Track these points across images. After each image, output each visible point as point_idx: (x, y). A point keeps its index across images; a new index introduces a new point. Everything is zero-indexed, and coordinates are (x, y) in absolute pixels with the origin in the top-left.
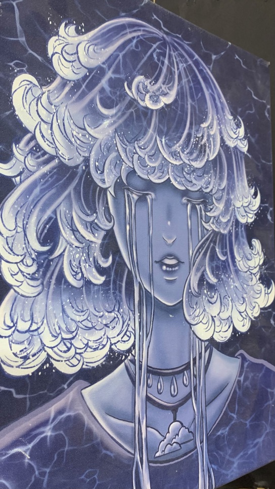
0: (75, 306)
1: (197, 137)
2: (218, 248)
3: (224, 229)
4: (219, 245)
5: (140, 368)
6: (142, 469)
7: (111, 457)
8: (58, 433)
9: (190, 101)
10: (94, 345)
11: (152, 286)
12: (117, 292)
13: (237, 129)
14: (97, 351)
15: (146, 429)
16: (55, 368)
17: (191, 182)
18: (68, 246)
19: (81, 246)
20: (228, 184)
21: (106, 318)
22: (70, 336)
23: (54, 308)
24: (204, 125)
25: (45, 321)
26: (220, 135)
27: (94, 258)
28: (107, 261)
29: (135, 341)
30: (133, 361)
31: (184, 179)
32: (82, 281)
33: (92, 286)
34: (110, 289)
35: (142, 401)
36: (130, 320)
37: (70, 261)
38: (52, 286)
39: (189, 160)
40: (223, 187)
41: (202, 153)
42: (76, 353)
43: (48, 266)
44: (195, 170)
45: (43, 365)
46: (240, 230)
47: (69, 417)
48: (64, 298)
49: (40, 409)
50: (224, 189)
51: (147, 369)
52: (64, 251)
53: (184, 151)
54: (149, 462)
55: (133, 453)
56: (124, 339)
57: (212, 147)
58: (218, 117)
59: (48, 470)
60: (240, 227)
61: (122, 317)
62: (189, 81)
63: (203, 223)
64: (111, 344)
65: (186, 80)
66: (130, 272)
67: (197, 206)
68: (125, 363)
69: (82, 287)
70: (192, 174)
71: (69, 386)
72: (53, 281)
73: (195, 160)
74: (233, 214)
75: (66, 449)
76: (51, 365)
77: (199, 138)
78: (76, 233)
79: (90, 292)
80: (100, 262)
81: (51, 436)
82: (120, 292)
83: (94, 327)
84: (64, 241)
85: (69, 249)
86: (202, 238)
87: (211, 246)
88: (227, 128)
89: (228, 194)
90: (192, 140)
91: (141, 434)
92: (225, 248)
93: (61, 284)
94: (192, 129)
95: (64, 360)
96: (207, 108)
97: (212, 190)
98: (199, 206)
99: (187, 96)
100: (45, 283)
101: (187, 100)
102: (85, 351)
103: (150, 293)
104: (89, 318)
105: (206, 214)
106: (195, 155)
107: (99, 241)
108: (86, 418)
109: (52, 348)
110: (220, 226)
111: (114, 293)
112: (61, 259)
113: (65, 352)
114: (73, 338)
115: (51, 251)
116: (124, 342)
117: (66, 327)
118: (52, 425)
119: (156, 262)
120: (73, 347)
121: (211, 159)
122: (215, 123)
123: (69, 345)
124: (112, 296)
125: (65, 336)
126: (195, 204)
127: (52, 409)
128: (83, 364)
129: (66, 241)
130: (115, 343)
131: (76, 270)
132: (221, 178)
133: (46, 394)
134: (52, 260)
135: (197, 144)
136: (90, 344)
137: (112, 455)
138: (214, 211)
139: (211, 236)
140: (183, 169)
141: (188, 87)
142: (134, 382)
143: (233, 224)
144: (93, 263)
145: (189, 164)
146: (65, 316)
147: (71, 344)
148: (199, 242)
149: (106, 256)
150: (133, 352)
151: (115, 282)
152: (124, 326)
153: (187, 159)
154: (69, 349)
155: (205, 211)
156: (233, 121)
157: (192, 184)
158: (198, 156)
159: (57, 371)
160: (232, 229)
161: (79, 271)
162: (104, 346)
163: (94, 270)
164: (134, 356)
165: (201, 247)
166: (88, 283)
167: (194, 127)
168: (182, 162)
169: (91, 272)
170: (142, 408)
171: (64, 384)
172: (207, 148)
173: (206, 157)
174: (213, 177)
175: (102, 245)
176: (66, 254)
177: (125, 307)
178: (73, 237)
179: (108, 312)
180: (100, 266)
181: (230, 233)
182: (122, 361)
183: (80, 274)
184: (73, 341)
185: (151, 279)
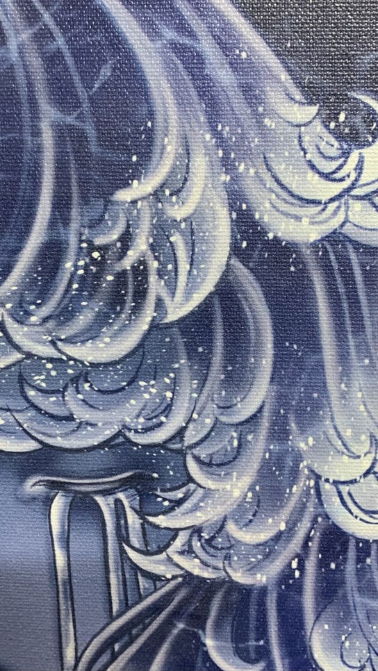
1: (92, 248)
2: (217, 635)
3: (253, 569)
4: (218, 625)
9: (49, 114)
13: (346, 154)
17: (70, 418)
20: (282, 399)
24: (139, 189)
26: (232, 207)
31: (31, 413)
39: (53, 343)
40: (246, 409)
41: (122, 303)
44: (84, 373)
46: (350, 567)
50: (254, 419)
53: (28, 314)
57: (184, 267)
58: (217, 135)
60: (352, 554)
62: (43, 36)
63: (132, 554)
67: (99, 499)
70: (70, 391)
73: (91, 333)
74: (311, 509)
77: (103, 249)
86: (126, 606)
87: (175, 631)
88: (280, 168)
89: (279, 432)
90: (69, 265)
92: (252, 635)
94: (66, 222)
96: (151, 115)
97: (181, 433)
98: (111, 499)
101: (35, 115)
105: (145, 525)
106: (83, 319)
110: (227, 557)
121: (177, 310)
122: (200, 164)
126: (87, 494)
132: (237, 379)
135: (98, 276)
138: (196, 508)
139: (175, 602)
140: (22, 381)
141: (35, 62)
143: (305, 546)
145: (56, 354)
148: (112, 619)
153: (43, 343)
155: (141, 513)
156: (318, 127)
157: (73, 425)
158: (102, 320)
160: (301, 567)
165: (126, 634)
167: (75, 212)
168: (19, 356)
172: (153, 278)
173: (148, 314)
174: (188, 387)
181: (289, 584)
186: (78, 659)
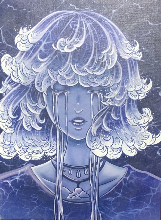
0: (28, 137)
1: (99, 59)
2: (113, 113)
3: (118, 104)
4: (113, 112)
5: (59, 163)
6: (59, 201)
7: (44, 193)
8: (21, 179)
9: (94, 42)
10: (37, 152)
11: (67, 132)
12: (48, 133)
13: (132, 48)
14: (38, 155)
15: (62, 187)
16: (20, 158)
17: (94, 82)
18: (25, 116)
19: (31, 116)
20: (123, 80)
21: (42, 143)
22: (26, 148)
23: (19, 138)
24: (105, 51)
25: (16, 142)
26: (117, 54)
27: (37, 120)
28: (43, 121)
29: (57, 153)
30: (56, 161)
31: (89, 82)
32: (31, 129)
33: (35, 130)
34: (44, 132)
35: (60, 176)
36: (54, 144)
37: (26, 121)
38: (18, 130)
39: (92, 72)
40: (118, 82)
41: (102, 67)
42: (28, 154)
43: (17, 123)
44: (96, 76)
45: (15, 156)
46: (132, 104)
47: (26, 175)
48: (23, 134)
49: (14, 170)
50: (119, 83)
51: (63, 164)
52: (23, 118)
53: (89, 68)
54: (62, 199)
55: (55, 194)
56: (51, 151)
57: (111, 62)
58: (116, 45)
59: (17, 190)
60: (132, 102)
61: (50, 143)
62: (94, 31)
63: (102, 102)
64: (45, 153)
65: (91, 31)
66: (54, 126)
67: (98, 94)
68: (51, 161)
69: (31, 131)
70: (94, 78)
71: (26, 165)
72: (19, 128)
73: (98, 71)
74: (126, 95)
75: (25, 185)
76: (18, 157)
77: (100, 59)
78: (28, 111)
79: (35, 133)
80: (39, 121)
81: (19, 180)
82: (49, 133)
83: (36, 146)
84: (23, 114)
85: (25, 117)
86: (101, 109)
87: (107, 113)
88: (124, 49)
89: (123, 85)
90: (95, 61)
91: (59, 188)
92: (118, 113)
93: (22, 130)
94: (95, 56)
95: (23, 156)
96: (107, 42)
97: (109, 85)
98: (99, 94)
99: (92, 39)
100: (15, 129)
101: (92, 42)
102: (32, 154)
103: (66, 134)
104: (34, 142)
105: (104, 98)
106: (97, 69)
107: (39, 114)
108: (33, 177)
109: (19, 151)
110: (115, 102)
111: (46, 134)
112: (22, 121)
113: (24, 153)
114: (27, 149)
115: (18, 118)
116: (51, 152)
117: (24, 145)
118: (19, 176)
119: (70, 121)
120: (27, 152)
121: (109, 68)
122: (113, 48)
123: (26, 151)
124: (45, 135)
125: (24, 148)
126: (96, 93)
127: (19, 171)
128: (32, 158)
129: (24, 114)
130: (46, 153)
131: (28, 125)
132: (117, 77)
133: (17, 166)
134: (18, 121)
135: (99, 63)
136: (35, 152)
137: (44, 192)
138: (111, 95)
139: (107, 109)
140: (88, 77)
141: (93, 35)
142: (56, 168)
143: (126, 101)
144: (36, 122)
145: (93, 74)
146: (24, 141)
147: (27, 151)
148: (99, 111)
149: (42, 119)
150: (56, 157)
151: (47, 129)
152: (51, 147)
153: (91, 72)
154: (25, 152)
155: (103, 96)
156: (129, 44)
157: (95, 83)
158: (99, 69)
159: (21, 159)
160: (125, 104)
161: (30, 125)
162: (41, 153)
163: (36, 125)
164: (56, 159)
165: (100, 113)
166: (34, 130)
167: (96, 54)
168: (88, 74)
169: (35, 126)
170: (60, 179)
171: (24, 164)
172: (106, 63)
173: (106, 68)
174: (110, 78)
175: (40, 115)
176: (24, 119)
177: (52, 139)
178: (27, 112)
179: (43, 141)
180: (39, 123)
181: (123, 106)
182: (50, 160)
183: (30, 126)
184: (27, 150)
185: (66, 128)
186: (93, 117)
